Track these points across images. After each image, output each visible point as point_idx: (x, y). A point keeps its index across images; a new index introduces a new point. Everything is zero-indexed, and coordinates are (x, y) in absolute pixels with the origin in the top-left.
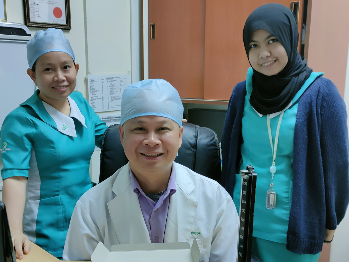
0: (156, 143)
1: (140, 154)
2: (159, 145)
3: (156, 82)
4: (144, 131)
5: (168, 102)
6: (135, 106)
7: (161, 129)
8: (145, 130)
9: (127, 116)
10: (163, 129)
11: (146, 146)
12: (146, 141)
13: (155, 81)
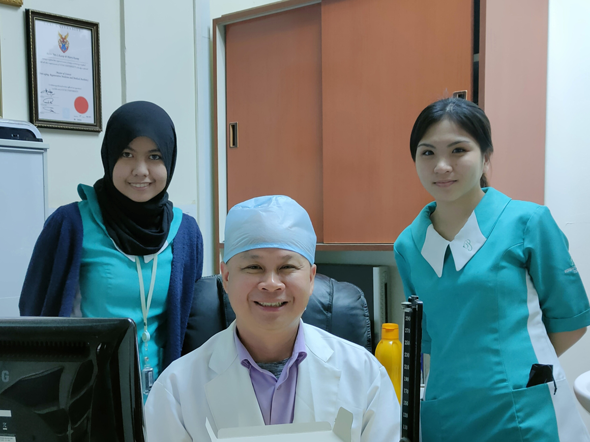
0: (277, 287)
1: (254, 304)
2: (282, 289)
3: (277, 200)
4: (261, 270)
5: (293, 229)
6: (248, 235)
7: (285, 268)
8: (261, 268)
9: (235, 248)
10: (288, 267)
11: (263, 290)
12: (263, 285)
13: (276, 198)
